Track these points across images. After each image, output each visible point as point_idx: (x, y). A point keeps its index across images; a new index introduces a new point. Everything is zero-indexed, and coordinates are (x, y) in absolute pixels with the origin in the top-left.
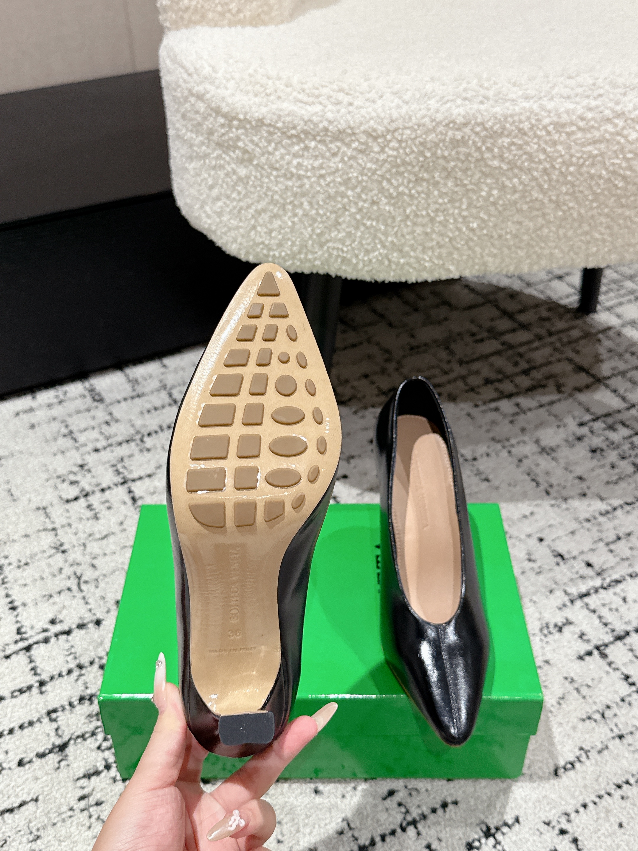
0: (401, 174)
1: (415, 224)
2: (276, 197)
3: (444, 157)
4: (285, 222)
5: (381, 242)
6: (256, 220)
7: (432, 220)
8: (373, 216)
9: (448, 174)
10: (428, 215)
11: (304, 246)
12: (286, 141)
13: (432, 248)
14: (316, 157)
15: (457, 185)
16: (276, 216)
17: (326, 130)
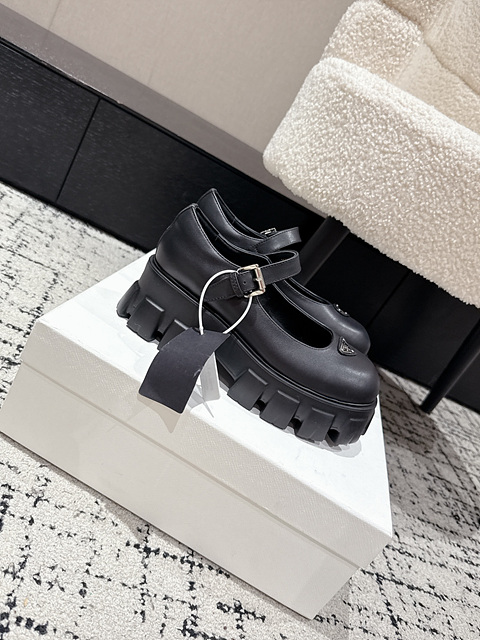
0: (434, 177)
1: (420, 216)
2: (346, 153)
3: (466, 183)
4: (339, 172)
5: (392, 216)
6: (321, 164)
7: (433, 219)
8: (399, 195)
9: (462, 195)
10: (432, 214)
11: (341, 192)
12: (375, 120)
13: (419, 240)
14: (388, 138)
15: (461, 207)
16: (335, 166)
17: (406, 125)
